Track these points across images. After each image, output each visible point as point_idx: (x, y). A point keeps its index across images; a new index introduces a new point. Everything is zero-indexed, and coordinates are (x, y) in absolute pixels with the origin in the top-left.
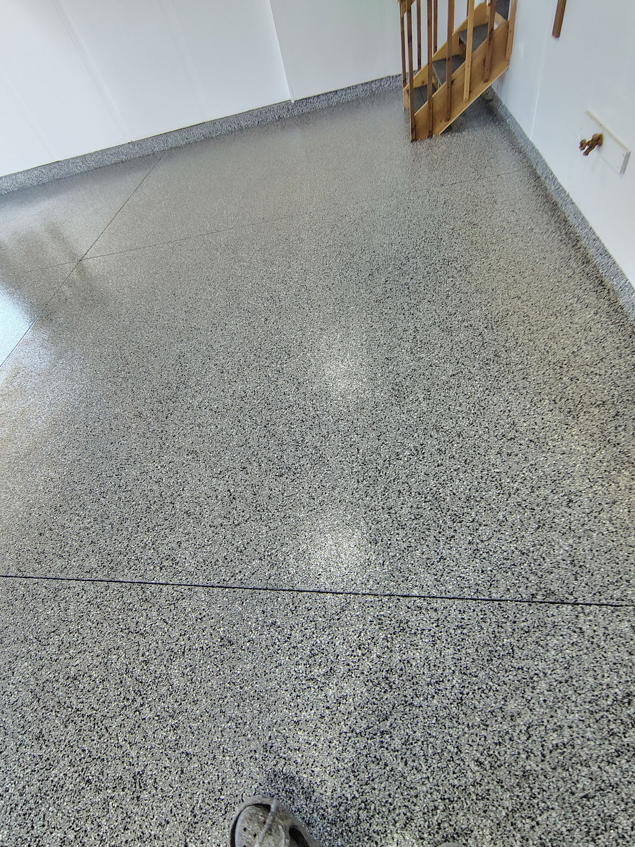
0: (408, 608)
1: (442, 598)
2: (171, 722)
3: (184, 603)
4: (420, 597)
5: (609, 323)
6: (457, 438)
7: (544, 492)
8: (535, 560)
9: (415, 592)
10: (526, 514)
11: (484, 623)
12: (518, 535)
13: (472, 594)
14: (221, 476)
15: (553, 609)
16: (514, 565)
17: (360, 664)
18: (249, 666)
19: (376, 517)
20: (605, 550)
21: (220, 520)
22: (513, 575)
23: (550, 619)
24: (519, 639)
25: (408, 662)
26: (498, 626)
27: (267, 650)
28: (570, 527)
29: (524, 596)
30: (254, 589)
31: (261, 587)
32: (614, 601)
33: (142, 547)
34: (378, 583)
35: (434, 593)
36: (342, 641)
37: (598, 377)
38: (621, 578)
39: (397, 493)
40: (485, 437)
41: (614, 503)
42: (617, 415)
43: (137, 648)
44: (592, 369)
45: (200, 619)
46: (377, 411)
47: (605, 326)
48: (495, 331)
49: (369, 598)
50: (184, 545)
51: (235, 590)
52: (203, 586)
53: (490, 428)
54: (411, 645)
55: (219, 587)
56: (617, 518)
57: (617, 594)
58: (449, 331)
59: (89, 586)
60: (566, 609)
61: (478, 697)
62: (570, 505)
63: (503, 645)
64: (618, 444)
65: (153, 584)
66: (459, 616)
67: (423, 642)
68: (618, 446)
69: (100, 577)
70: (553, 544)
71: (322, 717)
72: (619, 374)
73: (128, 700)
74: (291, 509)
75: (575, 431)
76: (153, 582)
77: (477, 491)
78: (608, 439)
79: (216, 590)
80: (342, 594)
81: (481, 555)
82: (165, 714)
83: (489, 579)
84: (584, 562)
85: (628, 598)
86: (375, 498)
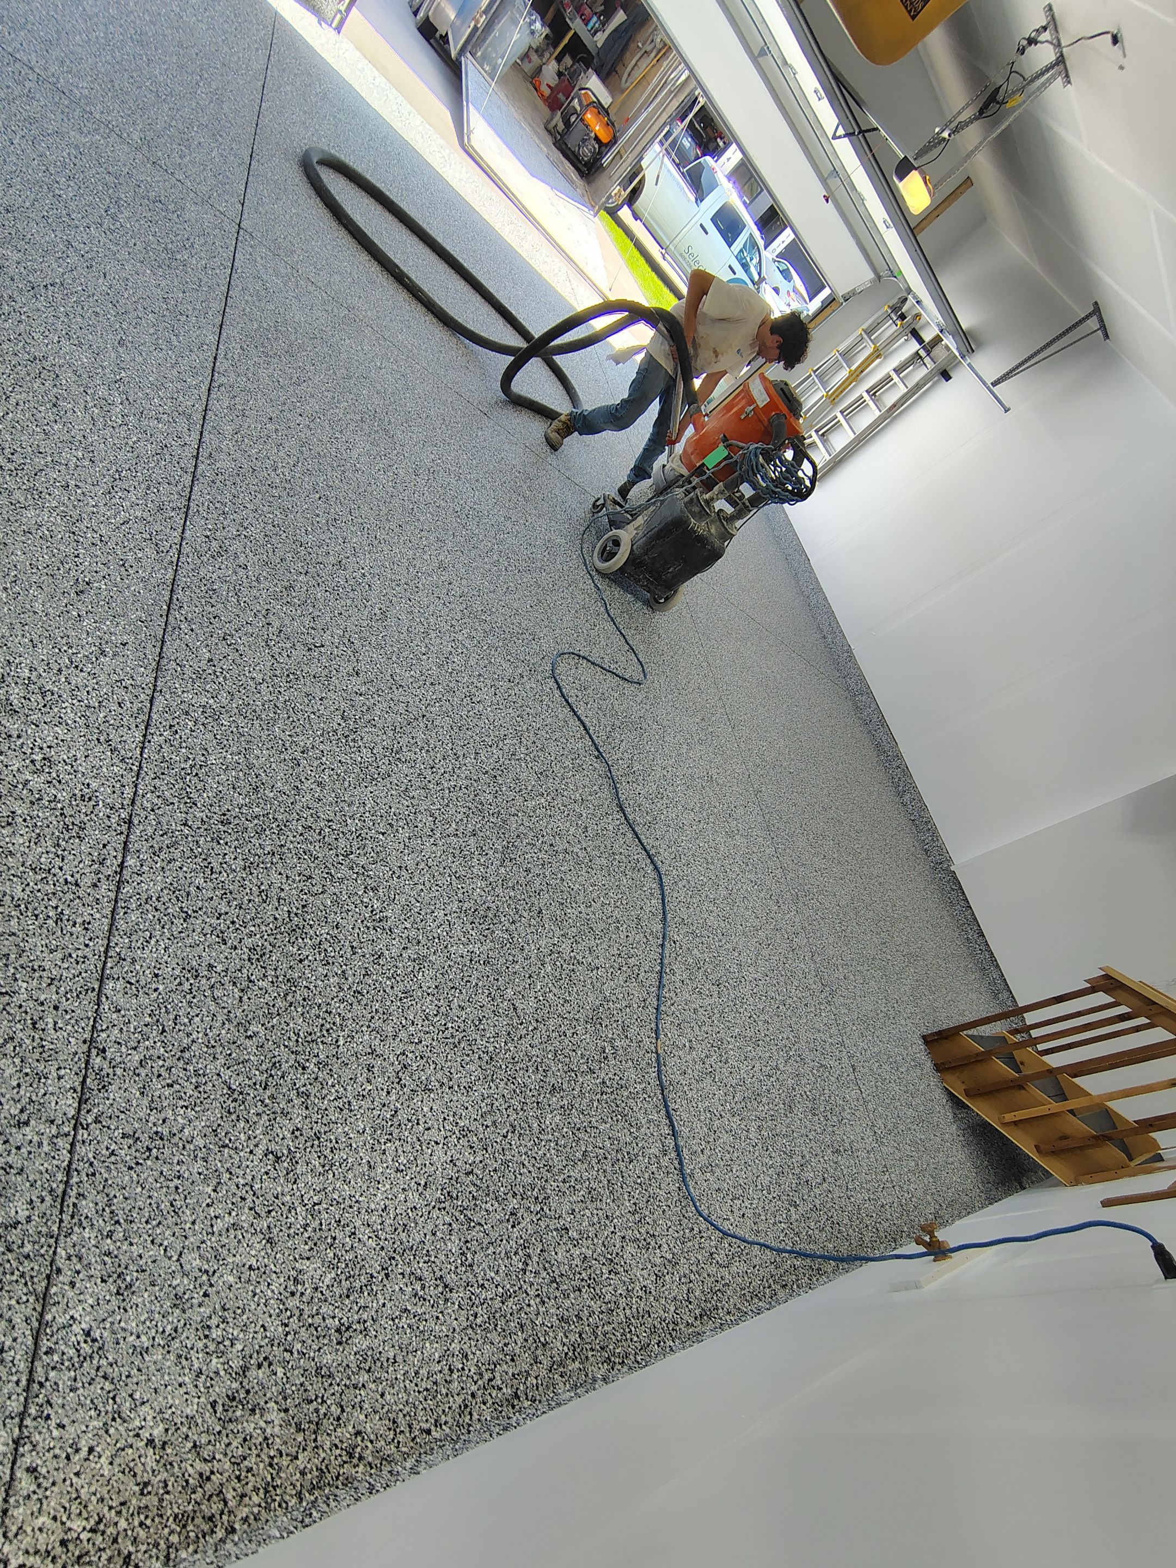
3: (150, 551)
4: (121, 866)
8: (169, 1069)
9: (131, 861)
10: (257, 1073)
11: (61, 956)
12: (219, 1050)
13: (118, 950)
14: (346, 641)
15: (70, 1080)
16: (164, 1031)
17: (17, 754)
18: (38, 606)
19: (268, 832)
21: (276, 624)
22: (146, 1025)
24: (23, 1009)
26: (52, 979)
27: (62, 634)
29: (104, 1035)
30: (163, 642)
31: (164, 649)
33: (241, 523)
34: (153, 810)
36: (61, 737)
37: (520, 1265)
43: (89, 481)
45: (123, 565)
48: (599, 1096)
49: (128, 792)
50: (242, 572)
51: (165, 617)
52: (174, 580)
55: (171, 599)
58: (594, 1020)
59: (189, 452)
63: (16, 980)
65: (185, 521)
69: (201, 467)
70: (197, 1109)
73: (13, 454)
74: (289, 718)
75: (414, 1198)
76: (188, 523)
77: (304, 1000)
79: (167, 594)
80: (141, 755)
81: (188, 980)
83: (143, 983)
84: (157, 1158)
86: (299, 838)
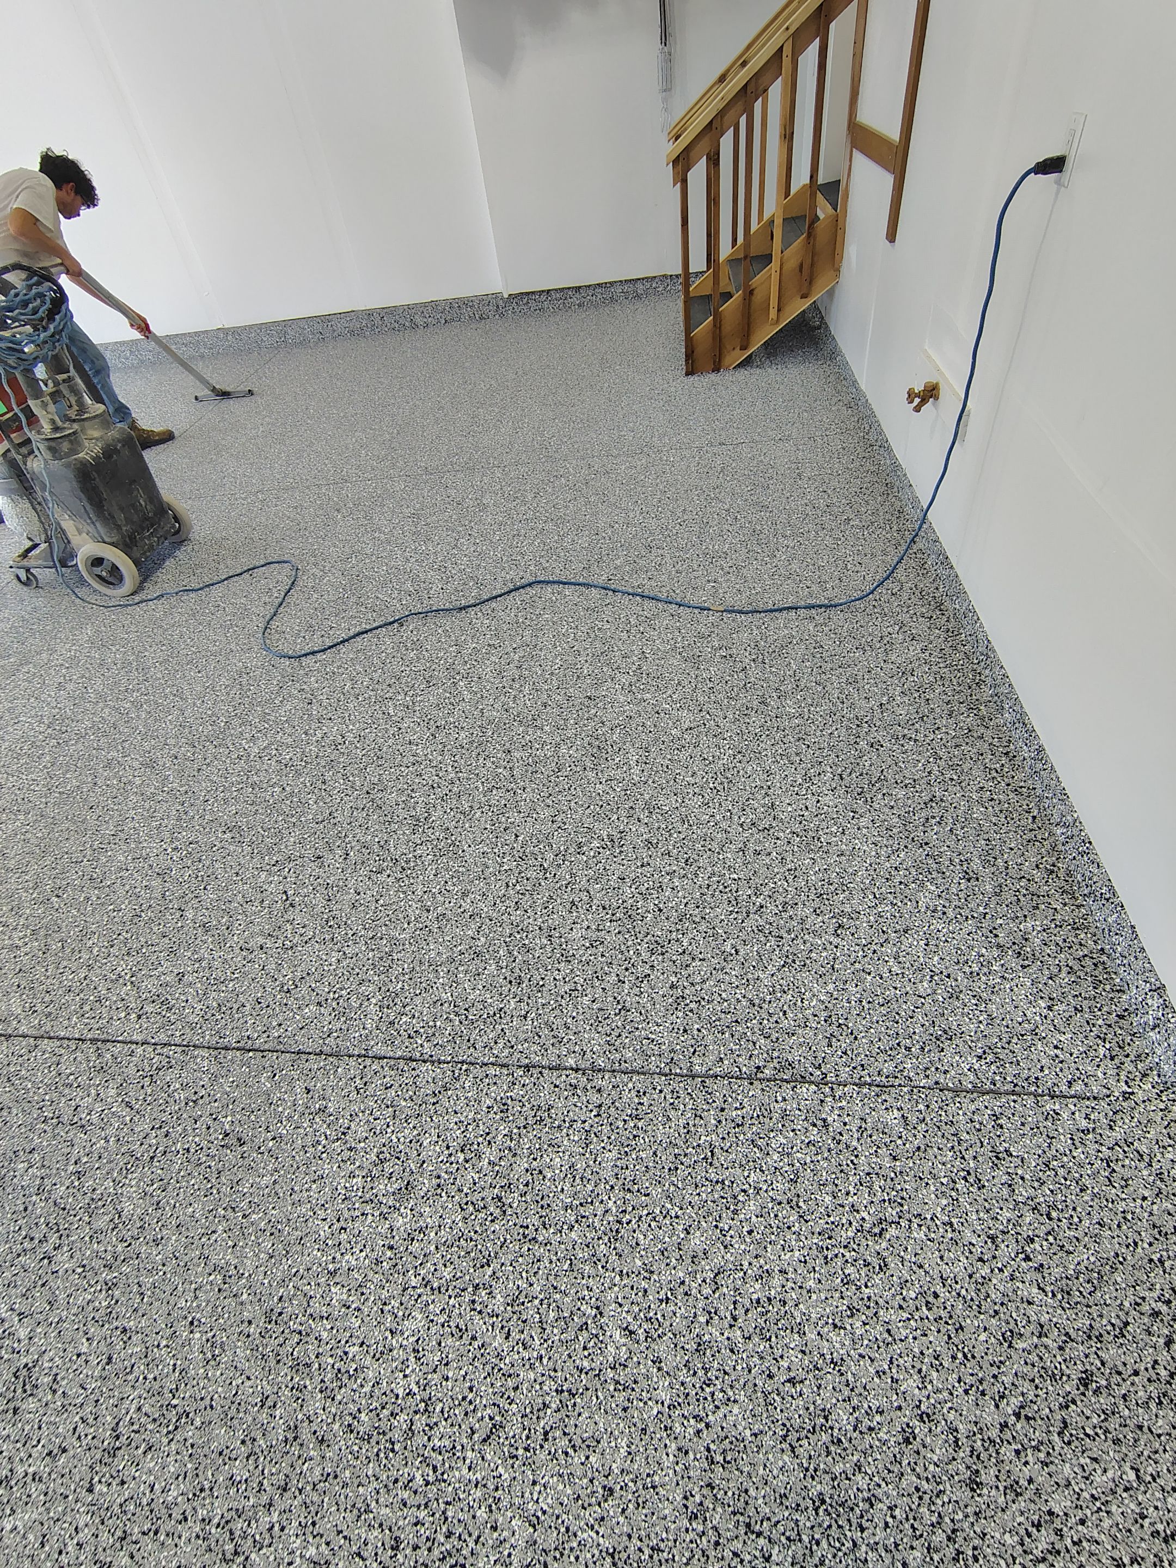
0: (556, 1086)
1: (614, 1071)
2: (105, 1275)
3: (169, 1076)
4: (577, 1070)
5: (941, 665)
6: (679, 824)
7: (801, 912)
8: (770, 1015)
9: (571, 1062)
10: (768, 944)
11: (673, 1112)
12: (750, 976)
13: (663, 1065)
14: (276, 869)
15: (787, 1091)
16: (737, 1021)
17: (459, 1177)
18: (267, 1180)
19: (527, 942)
20: (881, 1001)
21: (260, 940)
22: (733, 1036)
23: (777, 1106)
24: (726, 1136)
25: (540, 1172)
26: (696, 1116)
27: (301, 1153)
28: (833, 966)
29: (744, 1069)
31: (311, 1050)
32: (883, 1079)
33: (112, 981)
34: (512, 1047)
35: (601, 1062)
36: (435, 1138)
37: (912, 743)
38: (898, 1044)
39: (568, 906)
40: (724, 825)
41: (906, 931)
42: (932, 800)
43: (66, 1150)
44: (906, 731)
45: (194, 1102)
46: (558, 777)
47: (934, 668)
48: (767, 666)
49: (492, 1071)
50: (188, 978)
51: (265, 1054)
52: (209, 1048)
53: (734, 811)
54: (549, 1146)
55: (238, 1049)
56: (908, 954)
57: (888, 1068)
60: (806, 1091)
61: (644, 1227)
62: (839, 932)
63: (699, 1145)
64: (926, 844)
65: (119, 1042)
66: (636, 1100)
67: (570, 1141)
68: (925, 847)
69: (23, 1029)
70: (803, 991)
71: (378, 1262)
72: (944, 741)
73: (32, 1239)
74: (386, 925)
75: (864, 822)
76: (120, 1038)
77: (698, 907)
78: (912, 835)
79: (230, 1055)
80: (448, 1063)
81: (687, 1005)
82: (97, 1263)
83: (693, 1042)
84: (846, 1019)
85: (905, 1074)
86: (530, 913)
